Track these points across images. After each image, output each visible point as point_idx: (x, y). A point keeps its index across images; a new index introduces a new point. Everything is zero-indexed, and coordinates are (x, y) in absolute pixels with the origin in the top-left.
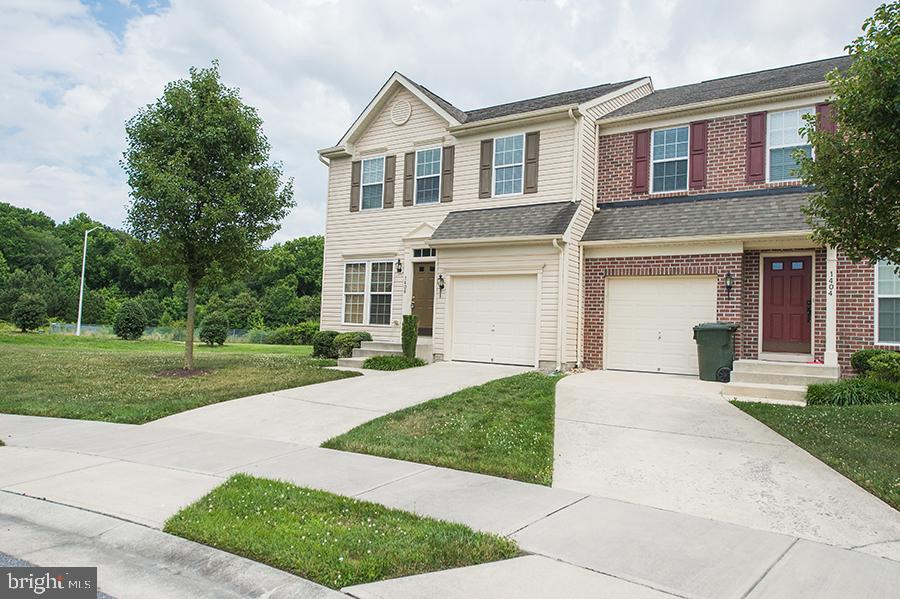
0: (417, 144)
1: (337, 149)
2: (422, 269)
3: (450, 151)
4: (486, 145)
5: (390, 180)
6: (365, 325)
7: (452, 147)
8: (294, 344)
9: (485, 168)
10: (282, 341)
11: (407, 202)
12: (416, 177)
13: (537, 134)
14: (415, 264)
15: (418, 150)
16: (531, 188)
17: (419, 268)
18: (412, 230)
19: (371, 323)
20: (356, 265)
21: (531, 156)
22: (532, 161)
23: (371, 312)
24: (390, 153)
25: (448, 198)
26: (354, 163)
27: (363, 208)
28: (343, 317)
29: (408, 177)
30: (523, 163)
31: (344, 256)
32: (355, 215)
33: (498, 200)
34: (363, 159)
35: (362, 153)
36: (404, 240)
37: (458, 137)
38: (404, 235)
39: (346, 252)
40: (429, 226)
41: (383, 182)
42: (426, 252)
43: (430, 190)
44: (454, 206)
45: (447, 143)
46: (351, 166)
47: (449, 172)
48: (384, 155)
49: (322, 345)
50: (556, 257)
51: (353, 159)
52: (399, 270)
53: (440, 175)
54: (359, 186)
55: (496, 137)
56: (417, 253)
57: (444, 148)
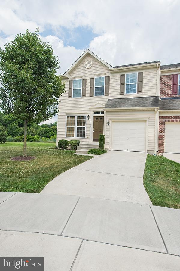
0: (95, 75)
1: (64, 76)
2: (97, 119)
3: (108, 78)
4: (123, 76)
5: (84, 87)
6: (75, 138)
7: (109, 77)
8: (21, 142)
9: (122, 84)
10: (17, 141)
11: (91, 95)
12: (95, 87)
13: (142, 73)
14: (94, 117)
15: (95, 77)
16: (140, 91)
17: (96, 118)
18: (93, 105)
19: (77, 137)
20: (71, 117)
21: (140, 80)
22: (140, 82)
23: (77, 133)
24: (84, 78)
25: (107, 94)
26: (70, 81)
27: (73, 97)
28: (66, 134)
29: (92, 87)
30: (137, 83)
31: (66, 114)
32: (70, 99)
33: (127, 95)
34: (73, 80)
35: (73, 78)
36: (90, 109)
37: (111, 73)
38: (90, 107)
39: (67, 112)
40: (100, 104)
41: (82, 88)
42: (99, 113)
43: (100, 91)
44: (110, 97)
45: (107, 75)
46: (68, 82)
47: (107, 85)
48: (82, 79)
49: (62, 145)
50: (154, 115)
51: (69, 80)
52: (89, 119)
53: (104, 86)
54: (72, 89)
55: (126, 74)
56: (95, 113)
57: (106, 77)
